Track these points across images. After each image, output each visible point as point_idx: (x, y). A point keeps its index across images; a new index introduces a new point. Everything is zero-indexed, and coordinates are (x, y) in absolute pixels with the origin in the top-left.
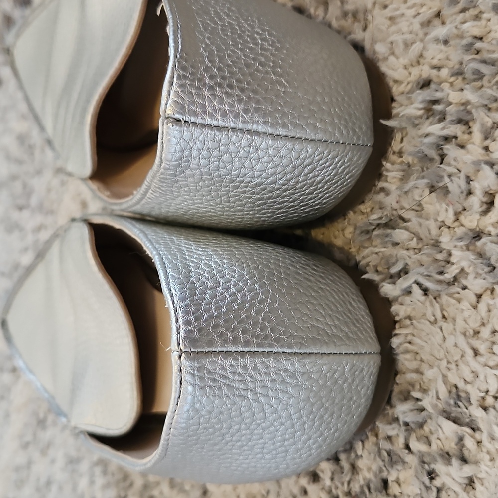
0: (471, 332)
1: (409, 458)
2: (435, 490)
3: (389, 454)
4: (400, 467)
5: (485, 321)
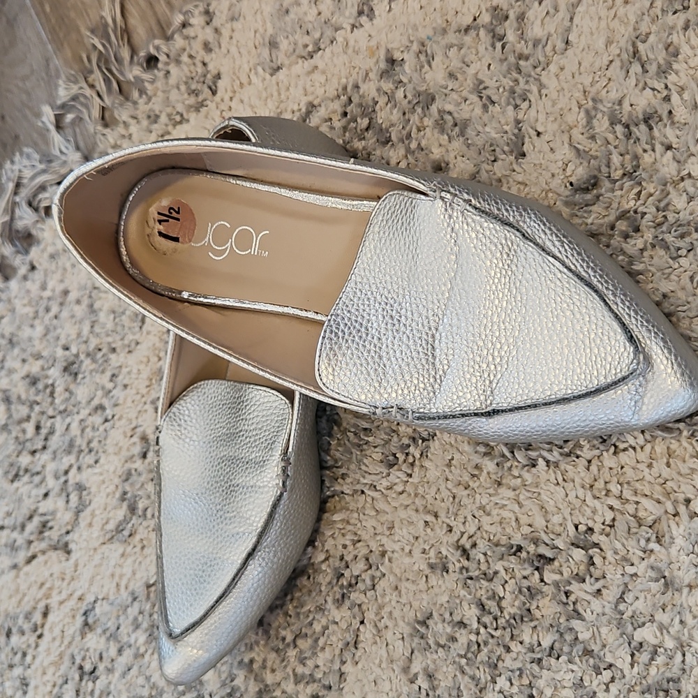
0: (588, 486)
1: (545, 589)
2: (571, 604)
3: (529, 590)
4: (539, 597)
5: (597, 478)
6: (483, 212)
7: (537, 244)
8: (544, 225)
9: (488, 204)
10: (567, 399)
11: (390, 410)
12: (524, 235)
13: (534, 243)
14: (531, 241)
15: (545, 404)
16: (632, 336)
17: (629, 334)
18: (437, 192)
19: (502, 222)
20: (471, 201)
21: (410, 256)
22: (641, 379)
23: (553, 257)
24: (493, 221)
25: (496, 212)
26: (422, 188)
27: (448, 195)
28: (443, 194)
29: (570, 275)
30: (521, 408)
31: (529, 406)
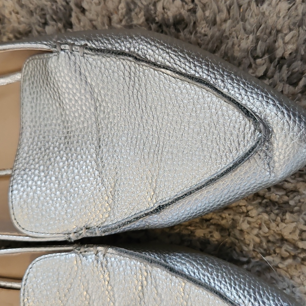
6: (98, 50)
7: (148, 62)
8: (150, 44)
9: (102, 43)
10: (213, 179)
11: (80, 232)
12: (136, 58)
13: (146, 62)
14: (143, 61)
15: (198, 189)
16: (248, 112)
17: (245, 111)
18: (57, 47)
19: (115, 53)
20: (86, 45)
21: (58, 105)
22: (267, 144)
23: (164, 68)
24: (108, 55)
25: (110, 46)
26: (45, 47)
27: (67, 46)
28: (63, 47)
29: (182, 78)
30: (179, 199)
31: (186, 195)
